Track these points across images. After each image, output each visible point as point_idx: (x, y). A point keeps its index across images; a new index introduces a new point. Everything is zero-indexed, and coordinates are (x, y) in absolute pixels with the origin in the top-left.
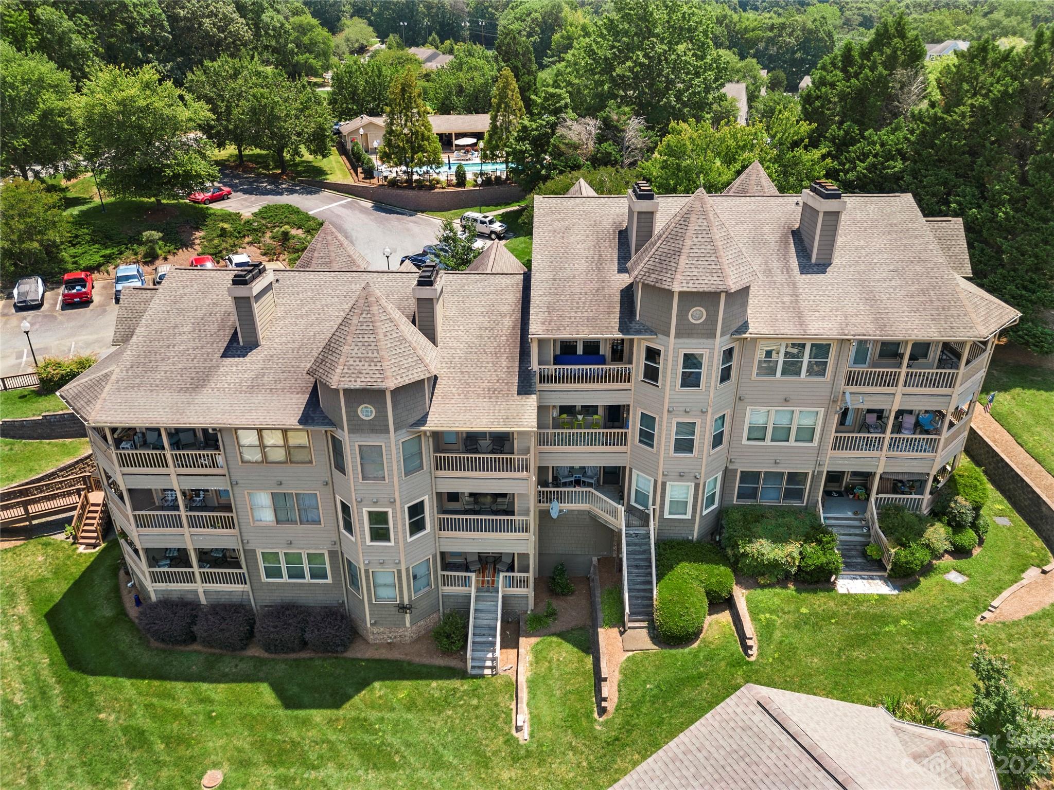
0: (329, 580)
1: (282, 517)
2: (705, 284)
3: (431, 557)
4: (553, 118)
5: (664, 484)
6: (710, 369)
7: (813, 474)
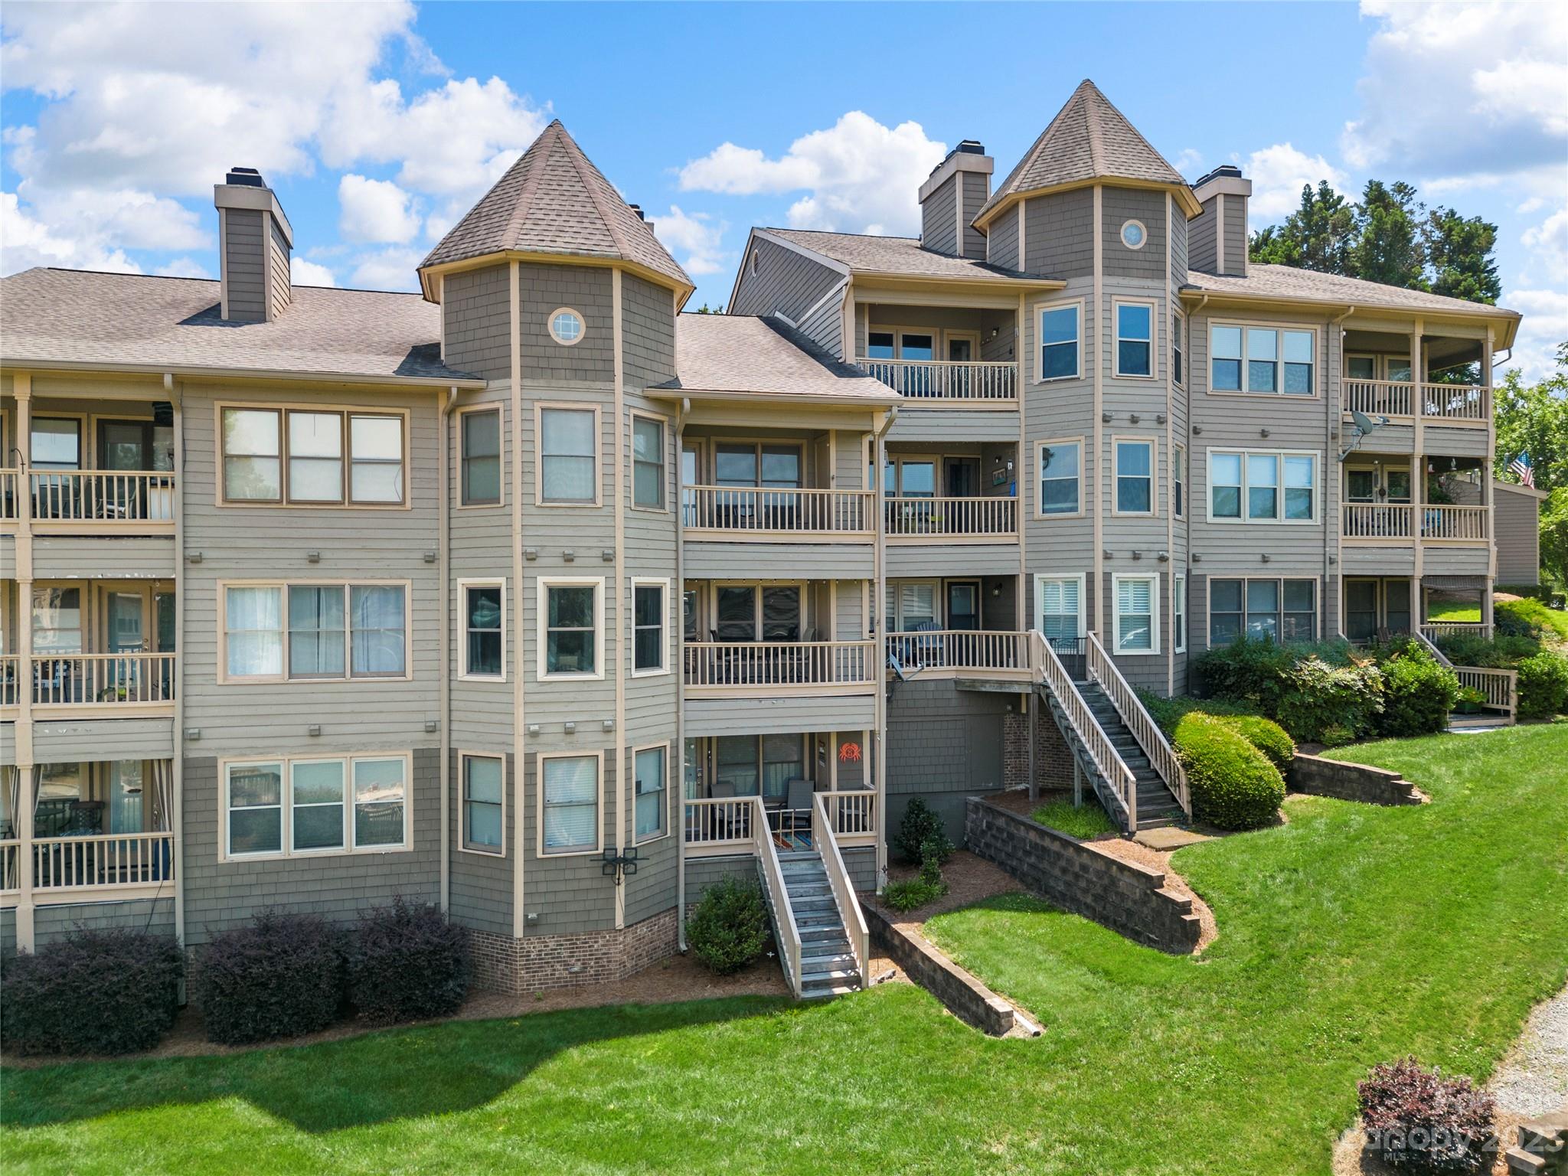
0: (407, 844)
1: (303, 664)
3: (668, 743)
5: (1107, 577)
7: (1324, 583)
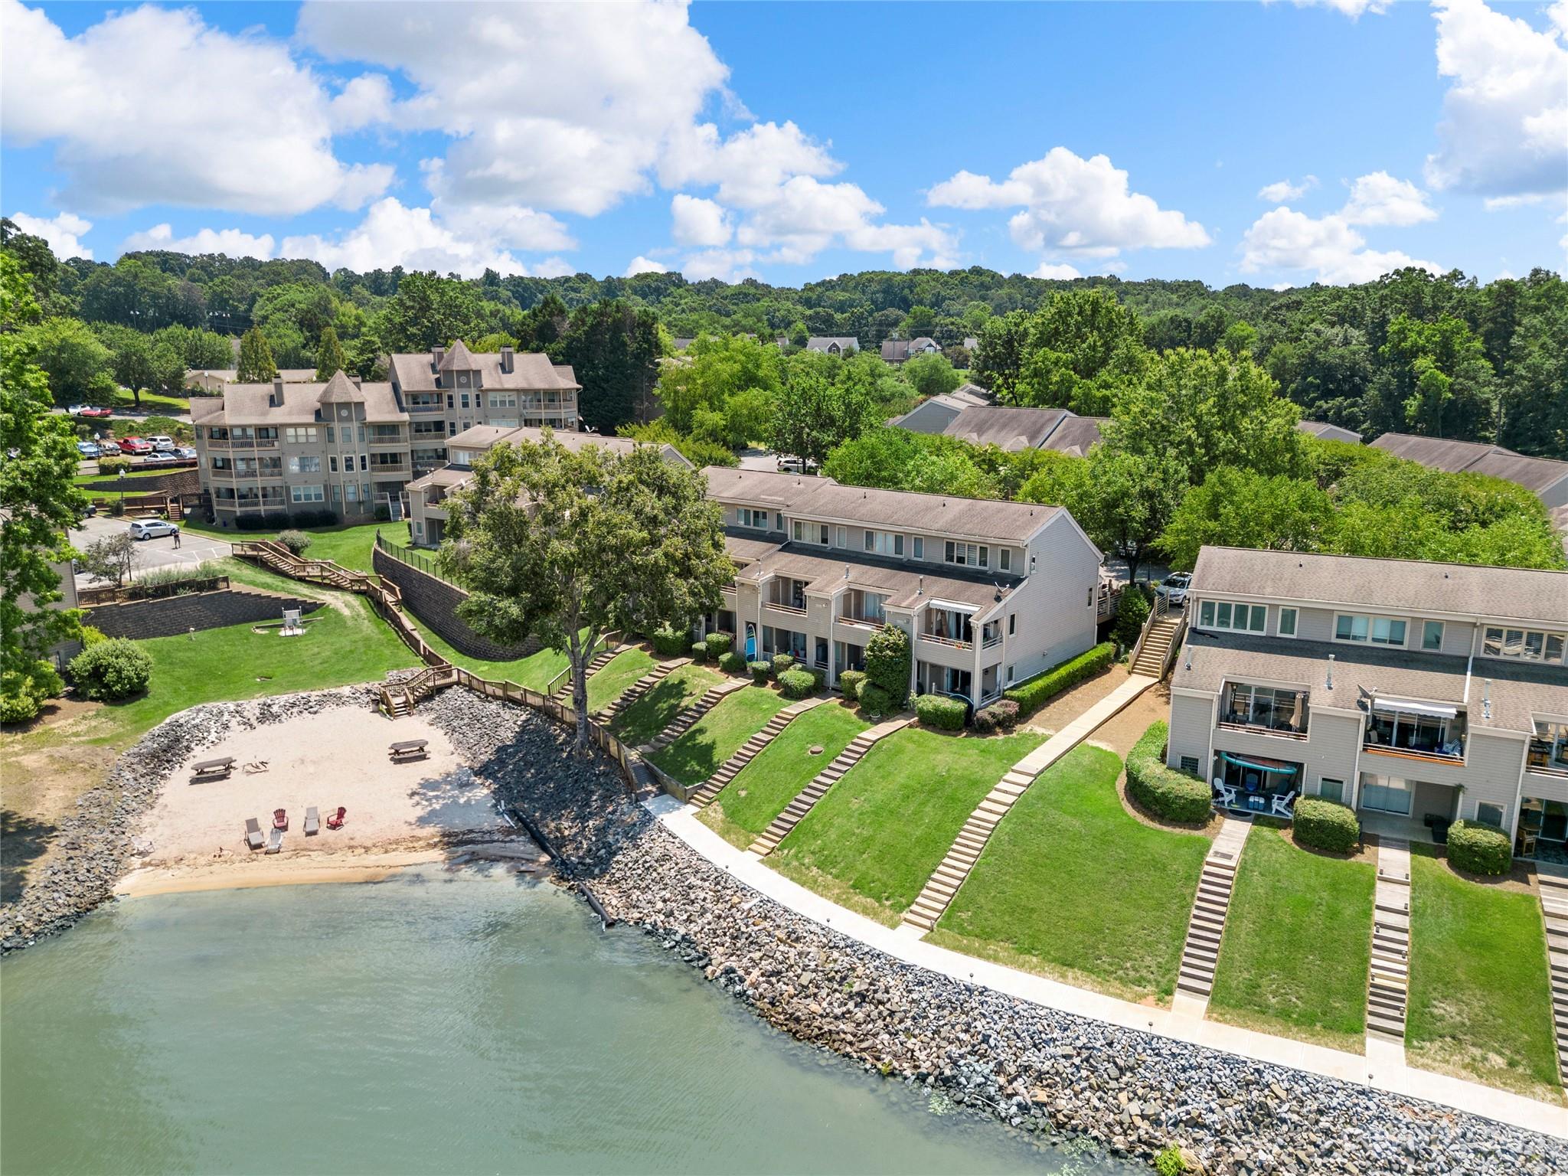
0: (324, 500)
1: (303, 470)
2: (464, 367)
3: (369, 483)
4: (371, 355)
6: (472, 401)
